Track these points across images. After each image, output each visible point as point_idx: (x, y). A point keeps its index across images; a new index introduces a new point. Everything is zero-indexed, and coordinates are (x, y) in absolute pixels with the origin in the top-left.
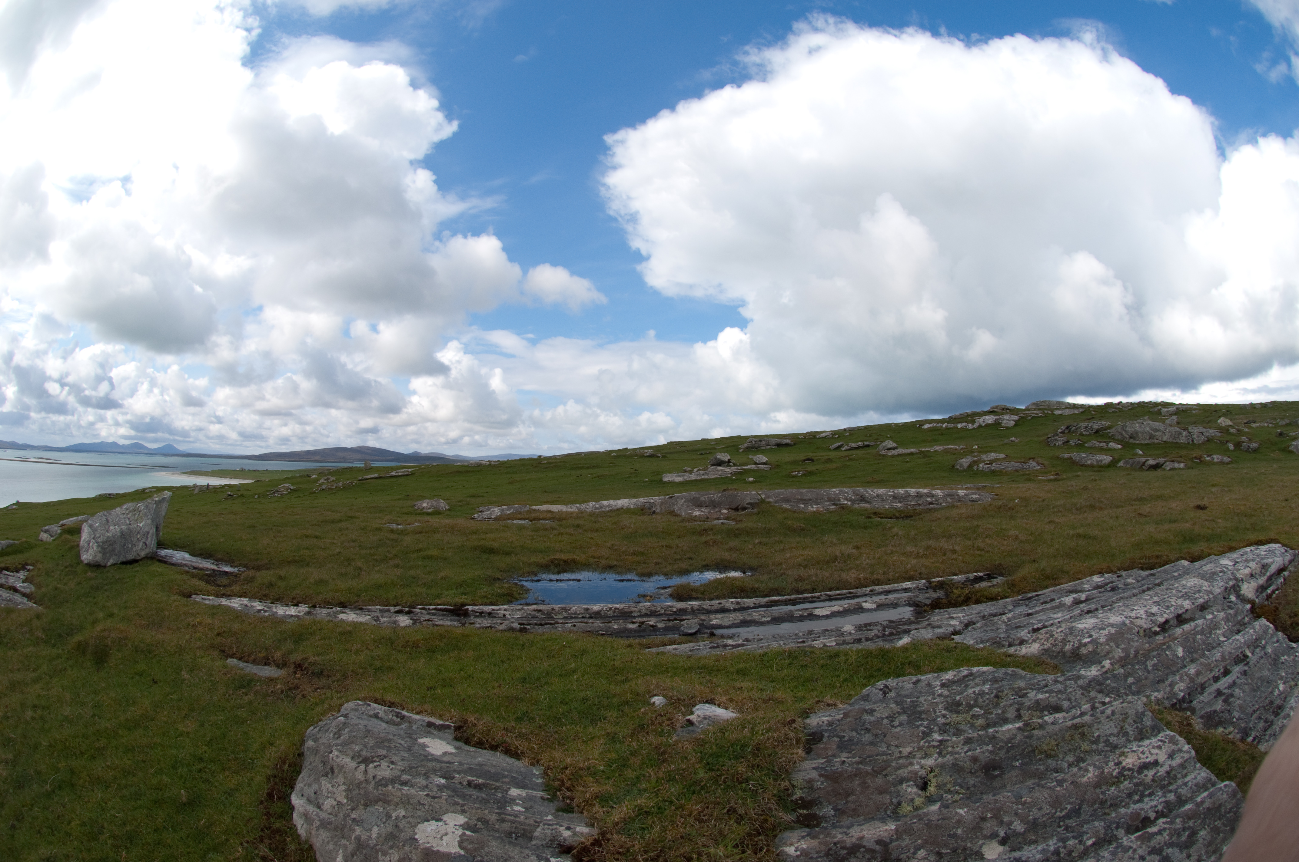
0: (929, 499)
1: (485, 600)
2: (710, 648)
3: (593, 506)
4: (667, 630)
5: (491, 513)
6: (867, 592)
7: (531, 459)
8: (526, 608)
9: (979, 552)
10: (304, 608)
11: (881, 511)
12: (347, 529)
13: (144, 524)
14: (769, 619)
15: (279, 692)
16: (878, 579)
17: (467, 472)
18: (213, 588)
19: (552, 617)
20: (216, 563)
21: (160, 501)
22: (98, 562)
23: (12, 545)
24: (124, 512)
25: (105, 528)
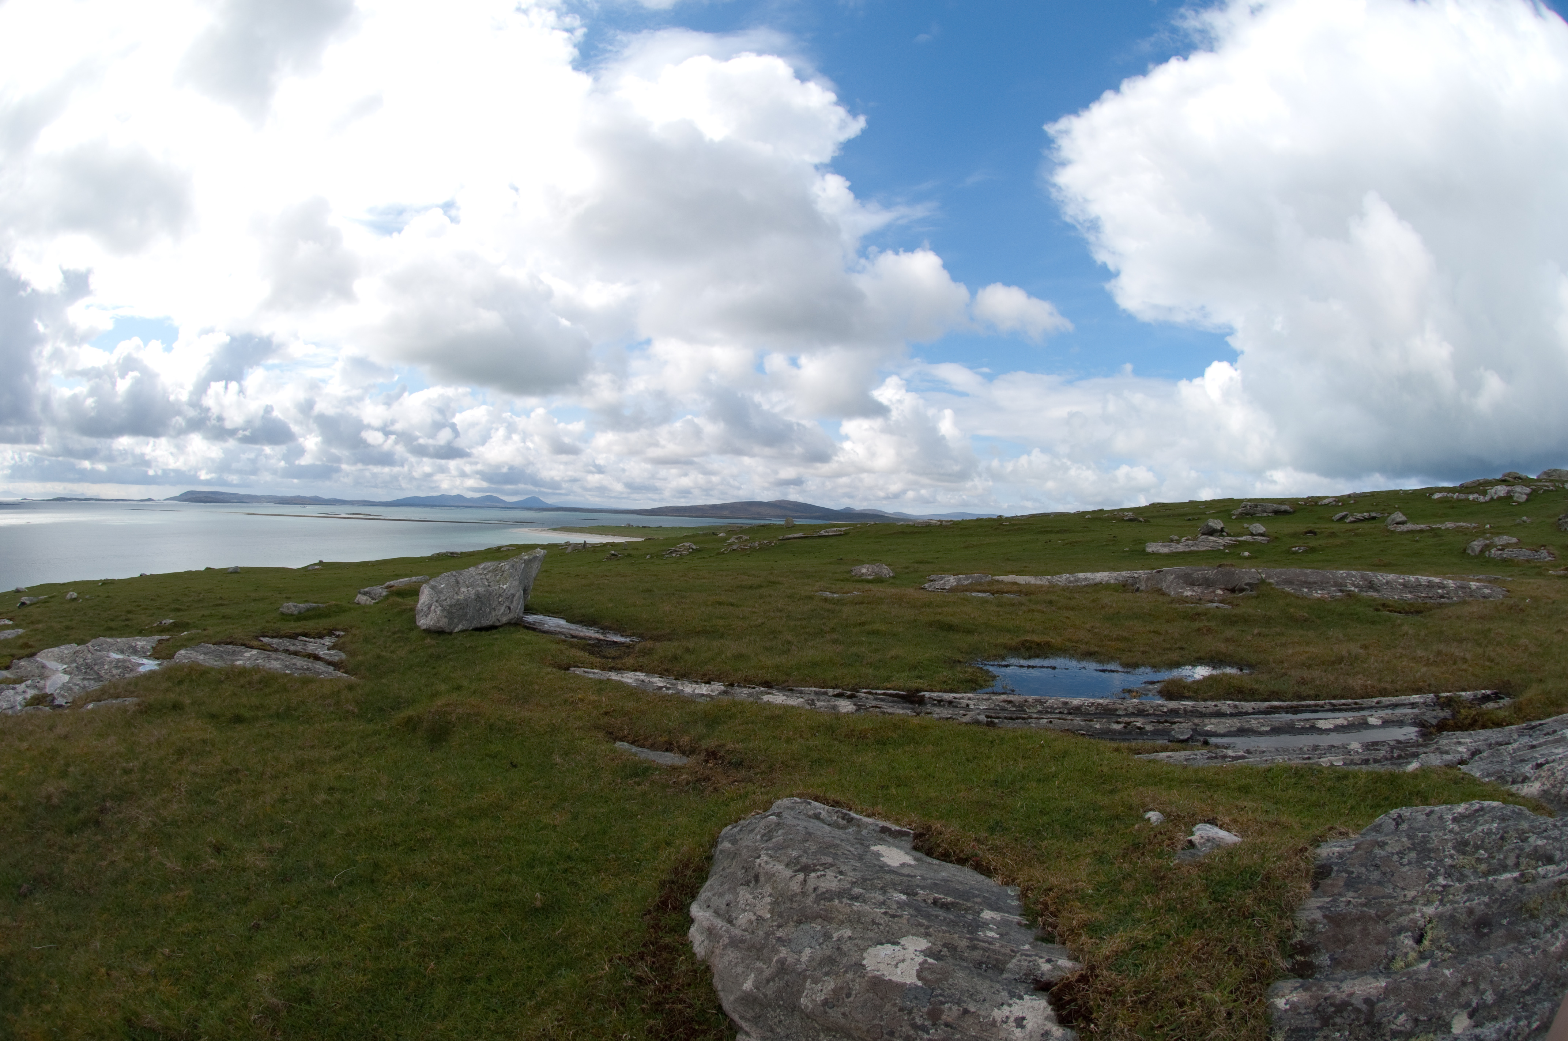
0: (1440, 591)
1: (945, 686)
2: (1208, 758)
3: (1068, 578)
4: (1156, 733)
5: (944, 583)
6: (1374, 704)
7: (990, 520)
8: (994, 697)
9: (1488, 664)
10: (717, 687)
11: (1391, 603)
12: (770, 596)
13: (508, 586)
14: (1268, 729)
15: (684, 783)
16: (1385, 689)
17: (912, 533)
18: (599, 660)
19: (1025, 711)
20: (601, 631)
21: (530, 561)
22: (440, 627)
23: (314, 609)
24: (481, 572)
25: (454, 590)
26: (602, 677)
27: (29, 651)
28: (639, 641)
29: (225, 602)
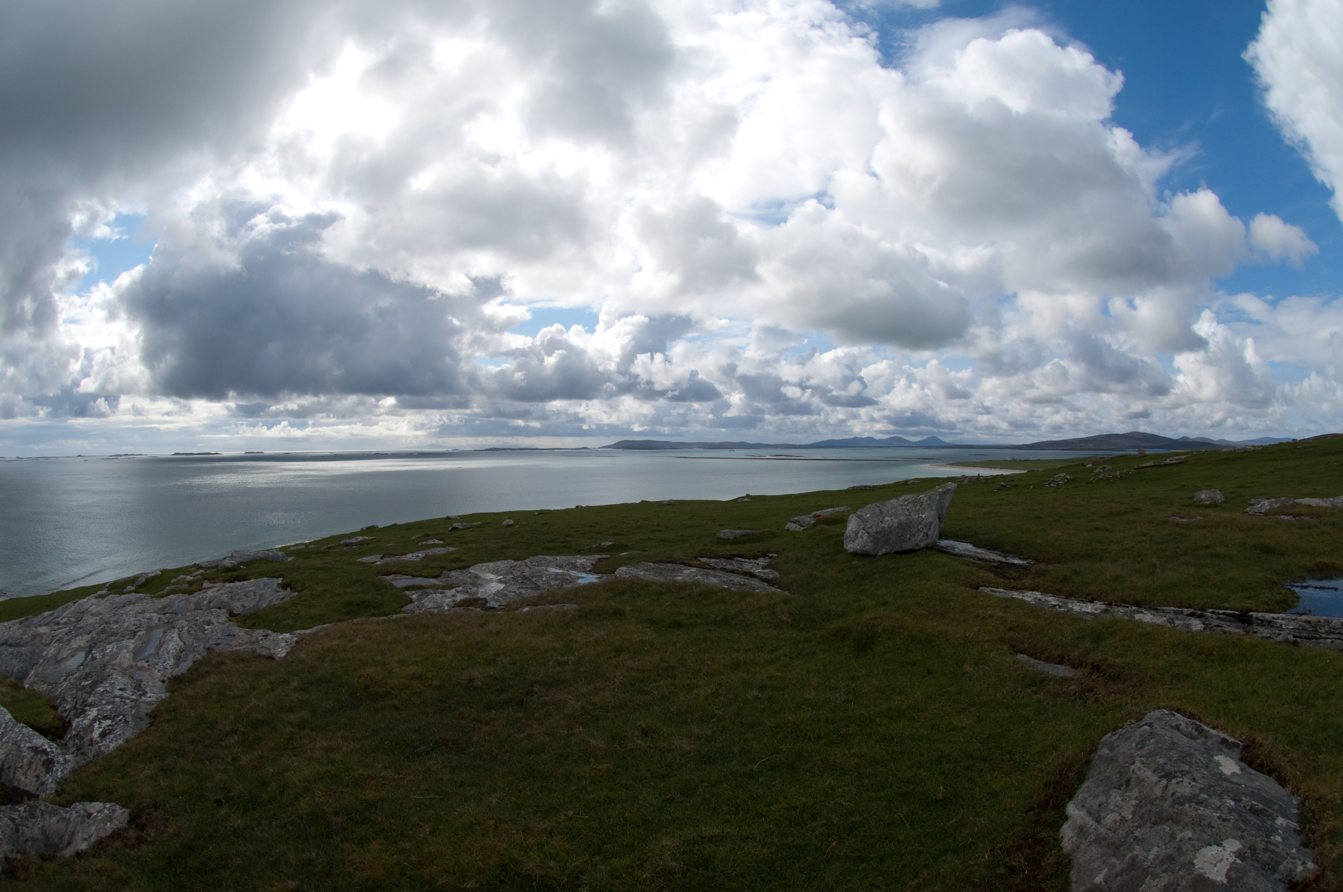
1: (1266, 607)
5: (1261, 507)
8: (1297, 618)
10: (1099, 606)
12: (1135, 521)
13: (927, 515)
15: (1072, 693)
18: (1002, 580)
19: (1317, 631)
20: (1003, 554)
21: (944, 493)
22: (866, 551)
23: (749, 534)
24: (902, 503)
25: (879, 519)
26: (1006, 596)
27: (461, 564)
28: (1035, 564)
29: (662, 529)
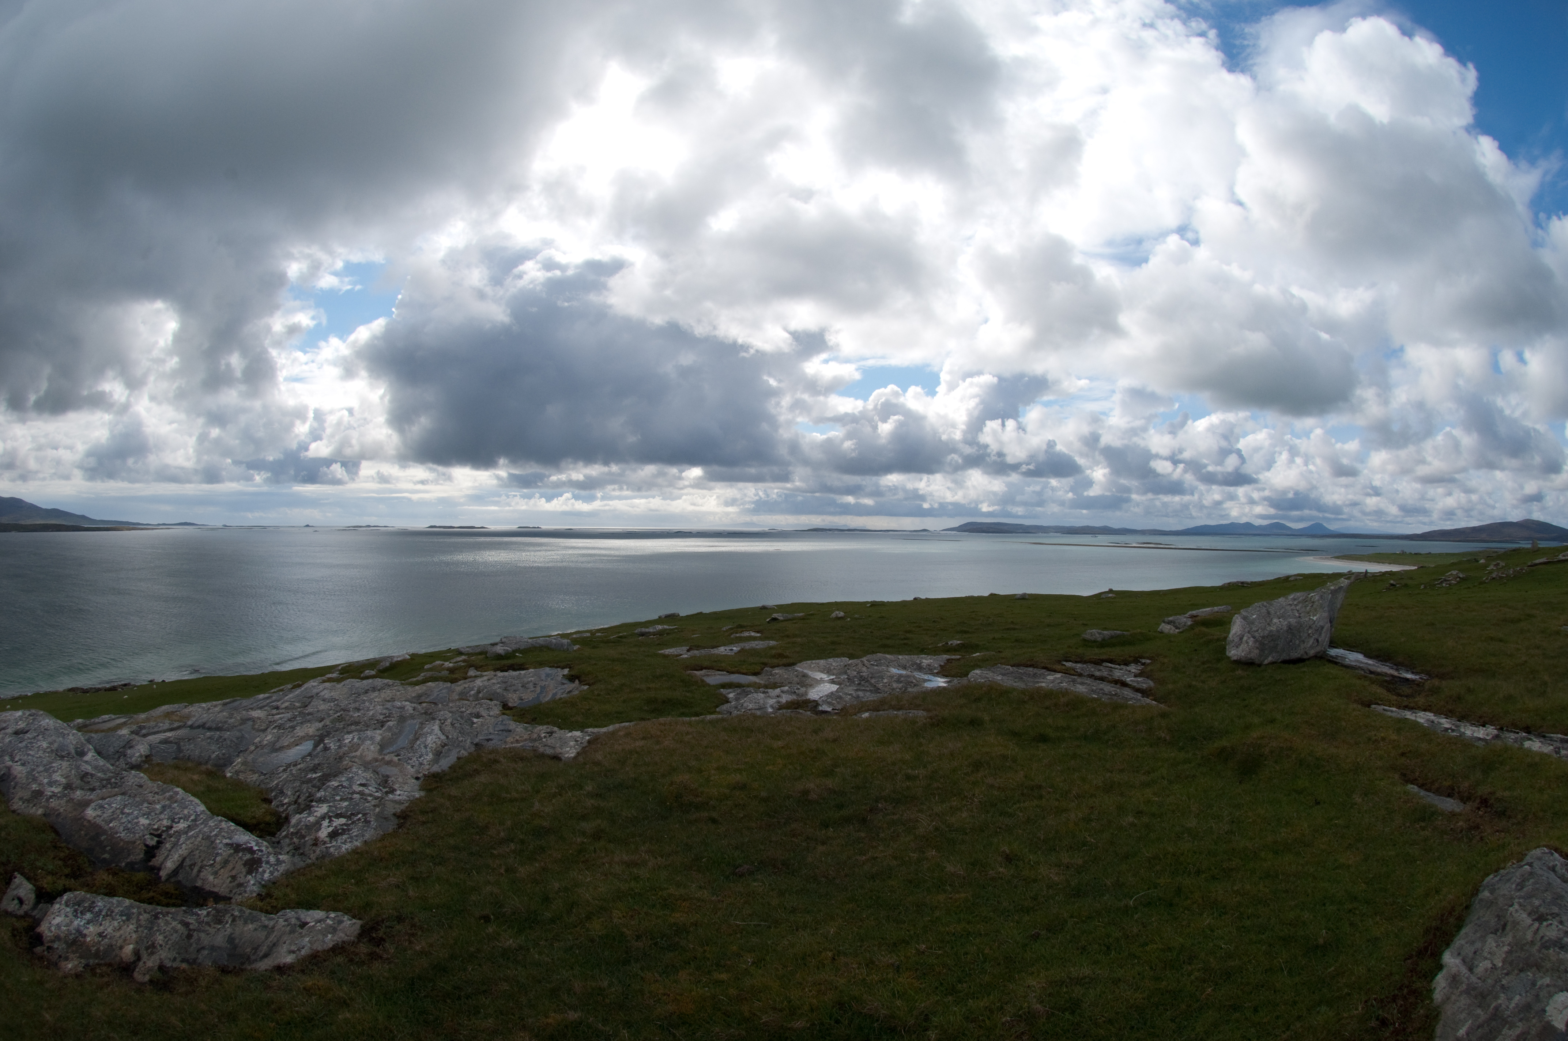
10: (1492, 730)
12: (1528, 631)
13: (1318, 618)
15: (1459, 830)
18: (1395, 697)
20: (1395, 667)
21: (1336, 590)
22: (1251, 659)
23: (1119, 636)
24: (1291, 603)
25: (1266, 621)
26: (1399, 716)
27: (785, 661)
28: (1428, 679)
29: (1017, 627)
